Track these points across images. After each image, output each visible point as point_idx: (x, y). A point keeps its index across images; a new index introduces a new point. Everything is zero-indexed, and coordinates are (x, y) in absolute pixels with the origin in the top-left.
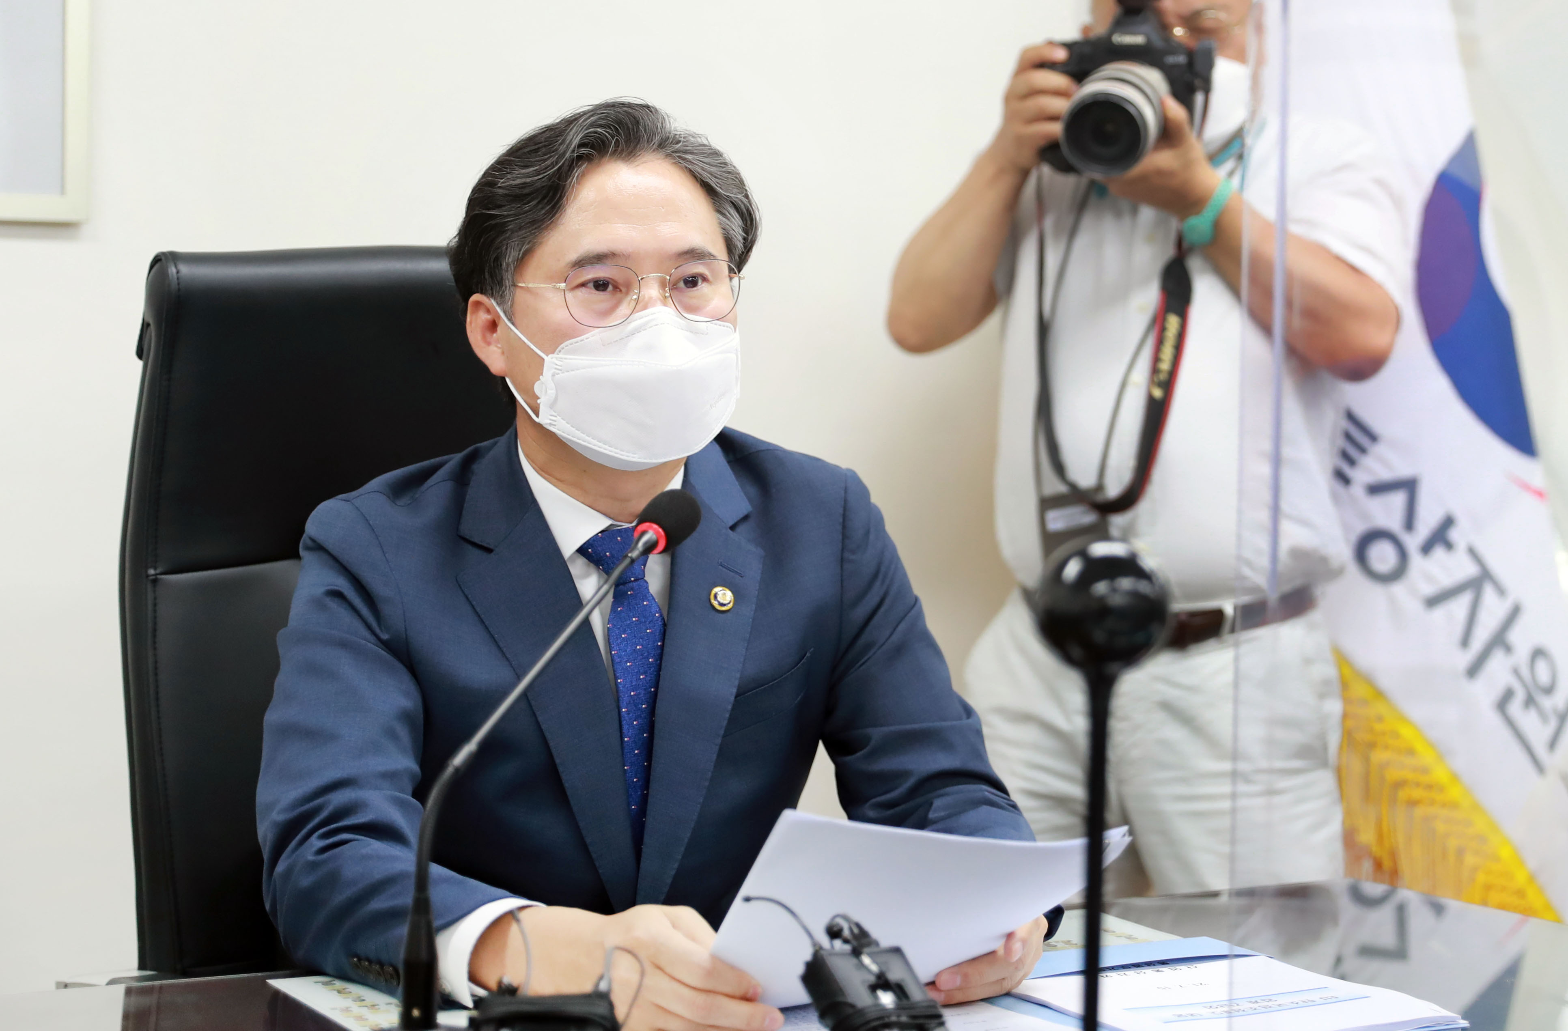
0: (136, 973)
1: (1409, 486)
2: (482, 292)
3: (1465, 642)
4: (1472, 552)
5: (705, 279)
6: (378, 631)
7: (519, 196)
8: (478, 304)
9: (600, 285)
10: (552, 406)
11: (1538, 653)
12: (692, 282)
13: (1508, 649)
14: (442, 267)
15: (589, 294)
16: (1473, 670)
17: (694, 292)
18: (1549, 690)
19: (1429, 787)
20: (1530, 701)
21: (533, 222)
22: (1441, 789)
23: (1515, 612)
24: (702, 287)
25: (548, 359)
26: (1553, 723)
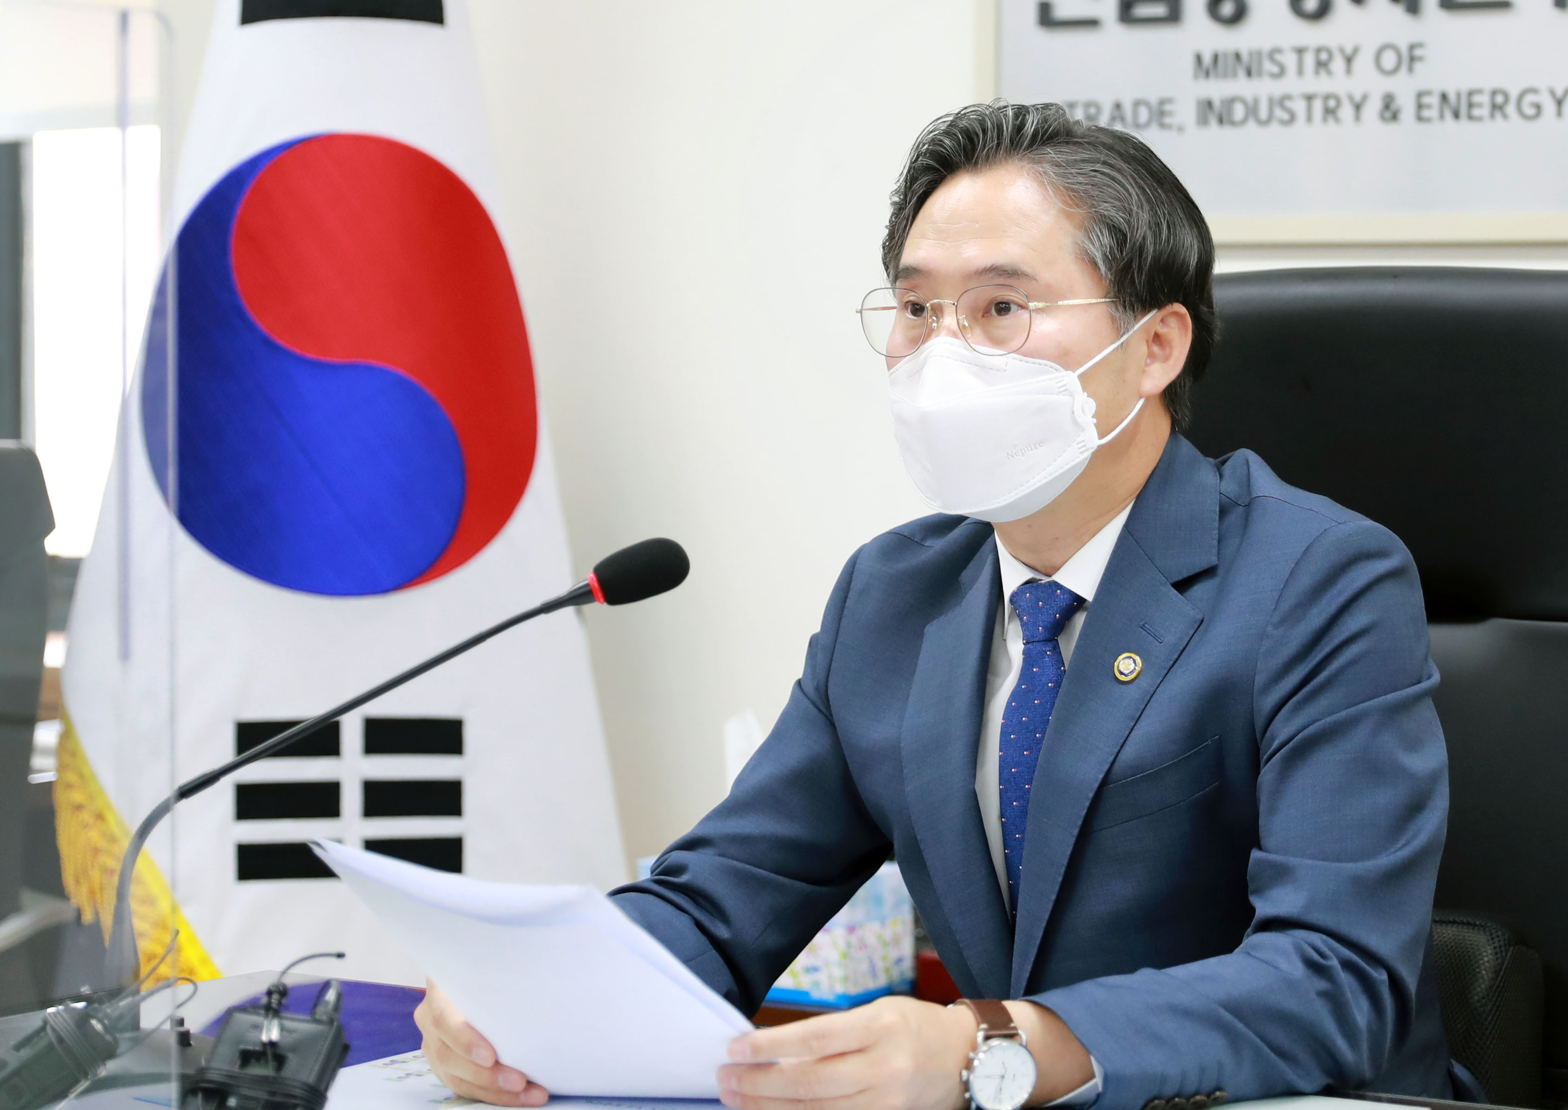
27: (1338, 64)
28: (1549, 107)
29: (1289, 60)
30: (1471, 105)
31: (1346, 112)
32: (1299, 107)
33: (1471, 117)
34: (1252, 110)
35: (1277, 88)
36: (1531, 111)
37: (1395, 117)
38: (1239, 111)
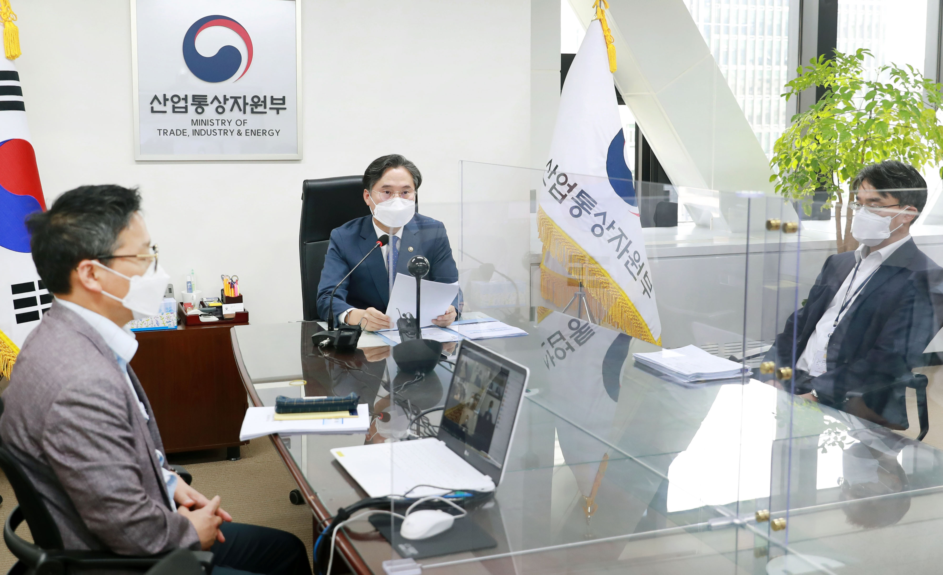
0: (303, 320)
1: (604, 214)
2: (367, 189)
3: (617, 250)
4: (619, 229)
5: (408, 192)
6: (340, 255)
7: (374, 173)
8: (365, 191)
9: (387, 192)
10: (377, 214)
11: (636, 252)
12: (406, 193)
13: (628, 252)
14: (361, 180)
15: (385, 194)
16: (619, 257)
17: (406, 195)
18: (638, 261)
19: (608, 283)
20: (633, 264)
21: (376, 179)
22: (611, 284)
23: (630, 242)
24: (408, 194)
25: (376, 206)
26: (639, 268)
27: (227, 123)
28: (275, 133)
29: (215, 122)
30: (258, 133)
31: (229, 133)
32: (218, 132)
33: (258, 135)
34: (206, 132)
35: (212, 128)
36: (272, 134)
37: (241, 135)
38: (203, 132)
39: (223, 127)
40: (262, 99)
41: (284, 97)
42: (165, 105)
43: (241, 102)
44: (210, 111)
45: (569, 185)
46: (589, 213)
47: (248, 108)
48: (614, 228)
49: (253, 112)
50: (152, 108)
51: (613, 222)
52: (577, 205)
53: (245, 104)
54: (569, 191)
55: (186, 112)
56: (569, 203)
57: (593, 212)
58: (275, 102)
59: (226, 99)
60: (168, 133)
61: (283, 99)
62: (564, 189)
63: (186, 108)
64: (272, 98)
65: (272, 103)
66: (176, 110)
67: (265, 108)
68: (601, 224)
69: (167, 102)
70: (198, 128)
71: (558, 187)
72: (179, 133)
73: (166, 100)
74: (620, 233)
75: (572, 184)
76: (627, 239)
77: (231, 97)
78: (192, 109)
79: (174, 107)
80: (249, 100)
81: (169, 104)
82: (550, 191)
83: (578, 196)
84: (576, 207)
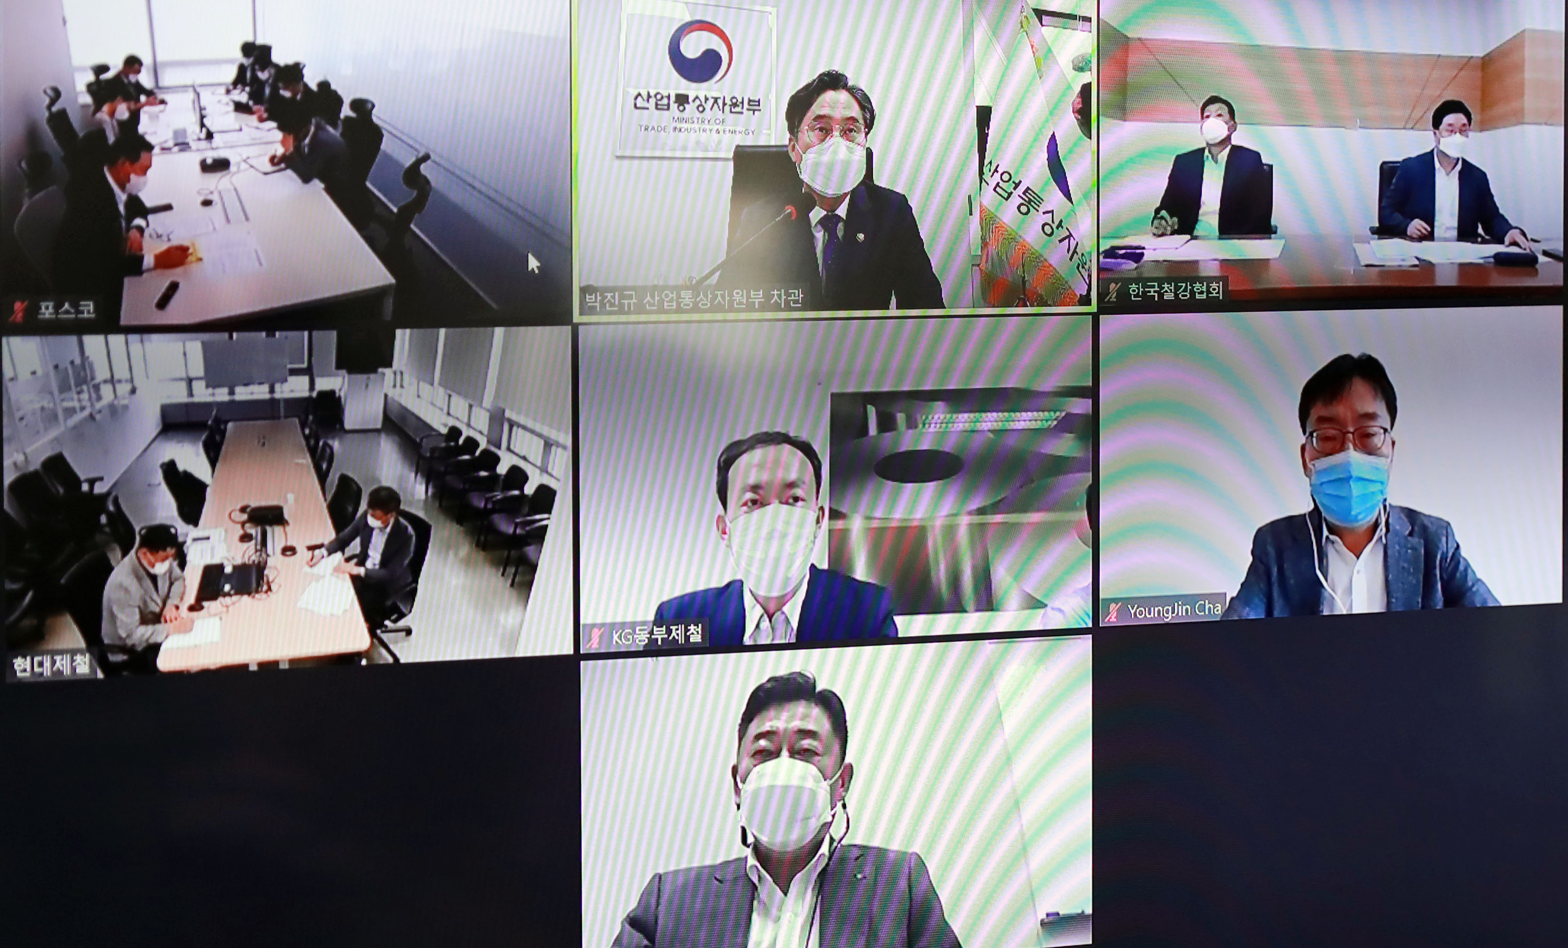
39: (703, 126)
40: (740, 100)
41: (759, 100)
42: (648, 101)
43: (720, 102)
44: (691, 108)
45: (1014, 182)
46: (1038, 211)
47: (727, 108)
48: (1062, 227)
49: (731, 112)
50: (635, 105)
51: (1061, 221)
52: (1023, 202)
53: (724, 104)
54: (1015, 189)
55: (668, 109)
56: (1016, 200)
57: (1041, 210)
58: (751, 103)
59: (707, 99)
60: (649, 129)
61: (759, 101)
62: (1009, 187)
63: (668, 105)
64: (750, 101)
65: (749, 105)
66: (659, 107)
67: (743, 108)
68: (1050, 222)
69: (650, 100)
70: (679, 126)
71: (1001, 184)
72: (660, 129)
73: (649, 96)
74: (1068, 234)
75: (1017, 182)
76: (1074, 239)
77: (712, 98)
78: (674, 106)
79: (657, 105)
80: (728, 101)
81: (653, 101)
82: (995, 190)
83: (1024, 193)
84: (1022, 204)
